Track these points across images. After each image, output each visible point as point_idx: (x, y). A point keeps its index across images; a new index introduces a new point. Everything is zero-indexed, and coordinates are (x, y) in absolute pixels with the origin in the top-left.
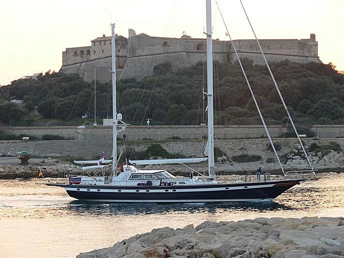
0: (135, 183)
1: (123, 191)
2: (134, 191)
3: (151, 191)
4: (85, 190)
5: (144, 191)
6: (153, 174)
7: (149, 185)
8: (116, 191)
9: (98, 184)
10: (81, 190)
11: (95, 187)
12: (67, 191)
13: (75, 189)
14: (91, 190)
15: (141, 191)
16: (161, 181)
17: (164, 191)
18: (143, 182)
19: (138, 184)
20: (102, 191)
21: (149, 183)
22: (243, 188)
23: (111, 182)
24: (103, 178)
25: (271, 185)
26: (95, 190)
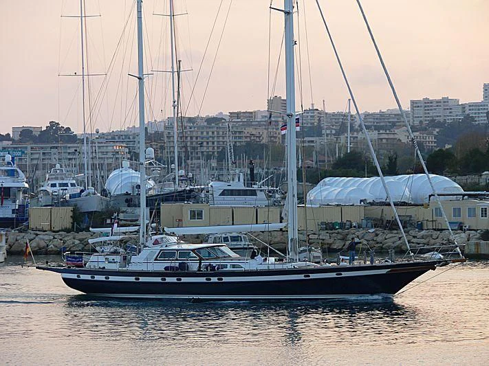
0: (161, 266)
1: (142, 279)
2: (159, 279)
3: (184, 280)
4: (88, 277)
5: (174, 280)
6: (193, 250)
7: (182, 270)
8: (133, 279)
10: (83, 277)
11: (102, 272)
12: (63, 279)
13: (74, 276)
14: (97, 278)
15: (168, 280)
16: (200, 263)
17: (203, 279)
18: (173, 265)
19: (166, 268)
20: (112, 278)
21: (183, 266)
22: (333, 275)
23: (128, 264)
24: (118, 258)
25: (384, 271)
26: (102, 278)
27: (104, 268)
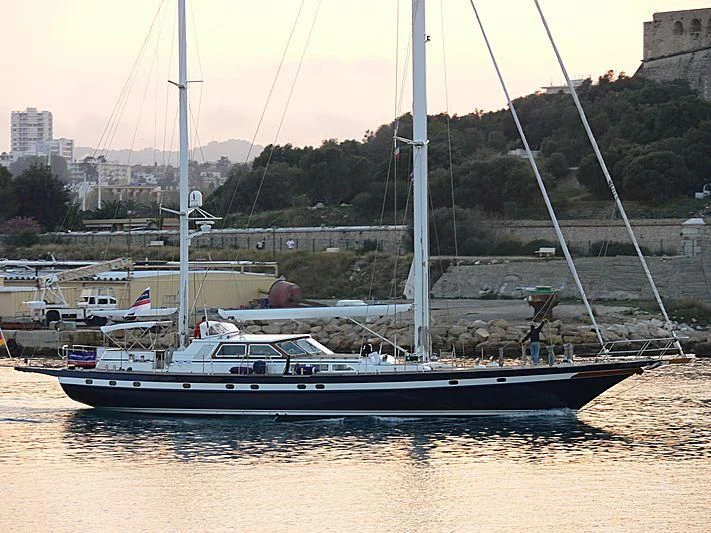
0: (224, 368)
1: (194, 386)
2: (222, 387)
3: (263, 387)
4: (105, 383)
5: (247, 387)
6: (272, 343)
7: (259, 373)
8: (179, 386)
9: (138, 368)
10: (96, 383)
11: (128, 375)
12: (62, 385)
13: (82, 382)
14: (120, 384)
15: (238, 387)
16: (288, 362)
17: (293, 387)
18: (245, 365)
19: (234, 370)
20: (144, 385)
21: (260, 367)
22: (493, 381)
23: (168, 364)
24: (150, 355)
25: (568, 376)
26: (129, 384)
27: (130, 369)
